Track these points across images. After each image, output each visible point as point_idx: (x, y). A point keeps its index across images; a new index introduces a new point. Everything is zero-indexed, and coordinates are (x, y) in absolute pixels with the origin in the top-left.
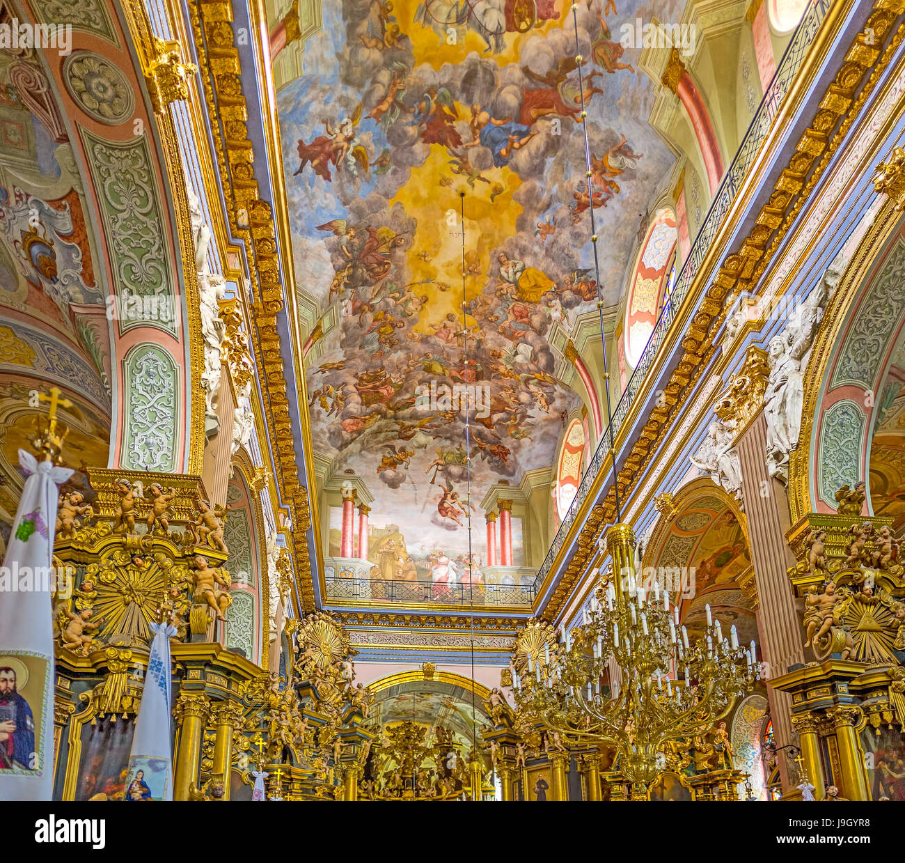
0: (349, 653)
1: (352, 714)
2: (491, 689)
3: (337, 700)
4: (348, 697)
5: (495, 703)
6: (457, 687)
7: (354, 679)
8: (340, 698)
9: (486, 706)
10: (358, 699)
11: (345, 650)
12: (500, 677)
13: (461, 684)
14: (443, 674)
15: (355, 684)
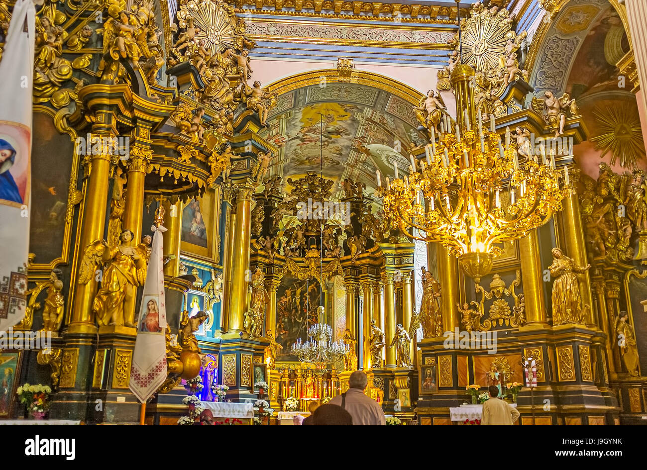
0: (245, 46)
1: (246, 120)
2: (425, 94)
3: (226, 99)
4: (241, 99)
5: (430, 109)
6: (380, 91)
7: (249, 78)
8: (231, 96)
9: (419, 114)
10: (254, 100)
11: (240, 43)
12: (436, 79)
13: (386, 88)
14: (362, 75)
15: (250, 83)
